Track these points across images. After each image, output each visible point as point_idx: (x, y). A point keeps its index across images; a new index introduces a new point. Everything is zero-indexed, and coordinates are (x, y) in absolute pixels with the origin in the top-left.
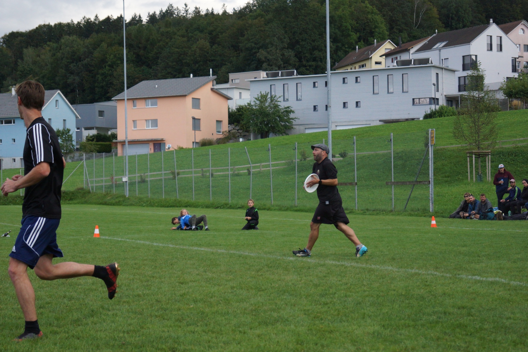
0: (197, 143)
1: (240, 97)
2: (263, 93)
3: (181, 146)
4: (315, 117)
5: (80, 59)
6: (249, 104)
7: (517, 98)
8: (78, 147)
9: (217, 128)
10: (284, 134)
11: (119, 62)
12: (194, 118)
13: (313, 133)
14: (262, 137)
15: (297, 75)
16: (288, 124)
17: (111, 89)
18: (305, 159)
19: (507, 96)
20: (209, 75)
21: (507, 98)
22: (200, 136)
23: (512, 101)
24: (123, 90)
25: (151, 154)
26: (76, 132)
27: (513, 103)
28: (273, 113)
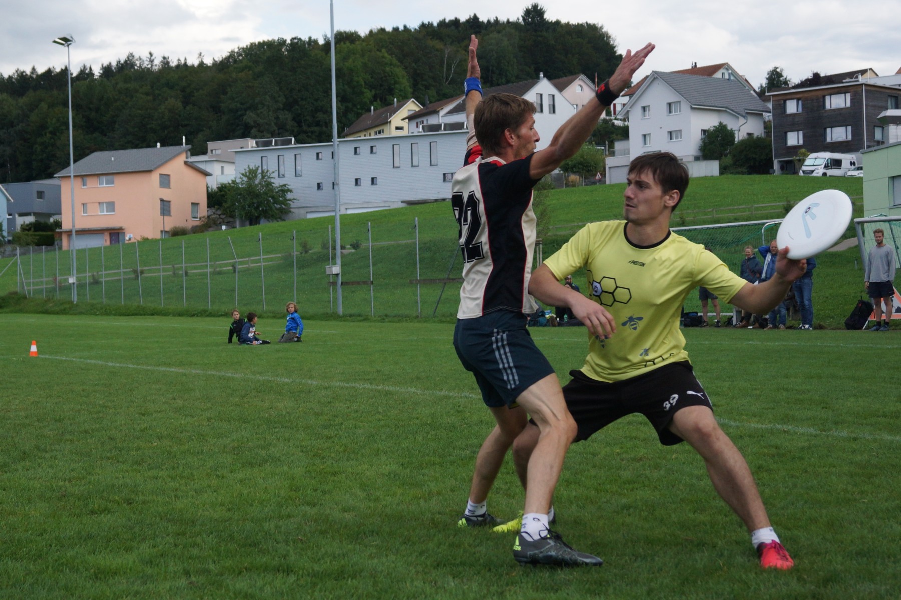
0: (166, 232)
1: (222, 173)
2: (252, 167)
3: (146, 236)
4: (319, 198)
5: (12, 125)
6: (234, 182)
7: (574, 173)
8: (10, 239)
9: (192, 212)
10: (279, 220)
11: (64, 128)
12: (162, 201)
13: (317, 218)
14: (251, 224)
15: (295, 144)
16: (284, 207)
17: (53, 164)
18: (306, 252)
19: (562, 170)
20: (182, 145)
21: (562, 172)
22: (170, 223)
23: (568, 176)
24: (68, 165)
25: (105, 248)
26: (8, 219)
27: (569, 178)
28: (265, 194)
